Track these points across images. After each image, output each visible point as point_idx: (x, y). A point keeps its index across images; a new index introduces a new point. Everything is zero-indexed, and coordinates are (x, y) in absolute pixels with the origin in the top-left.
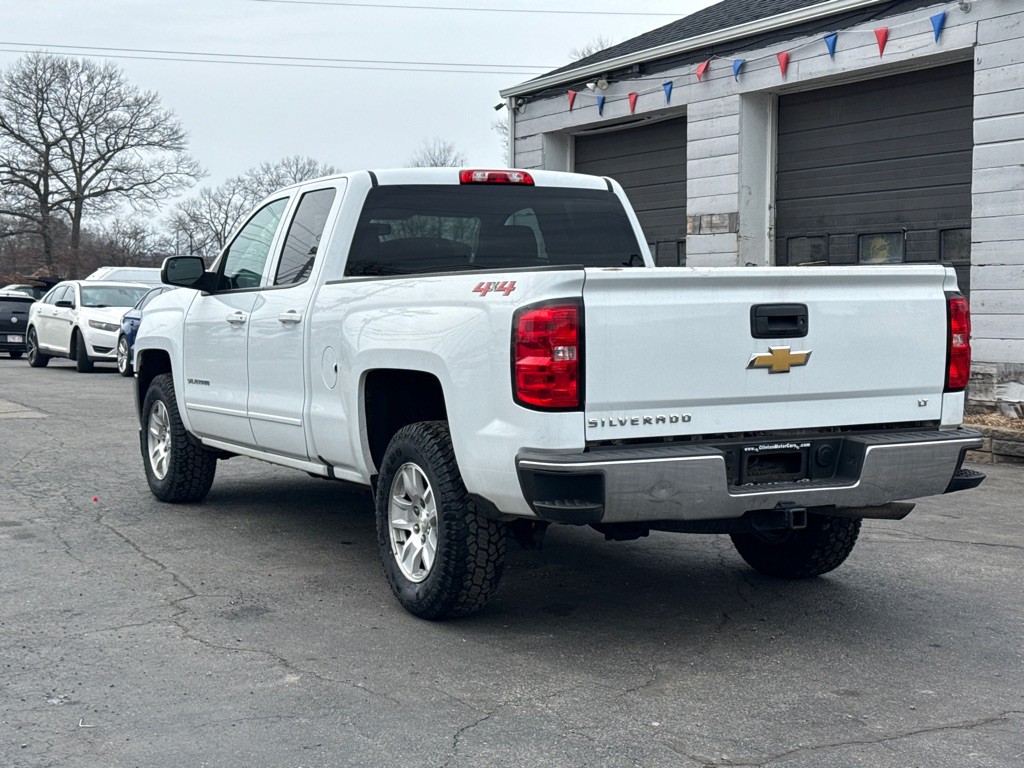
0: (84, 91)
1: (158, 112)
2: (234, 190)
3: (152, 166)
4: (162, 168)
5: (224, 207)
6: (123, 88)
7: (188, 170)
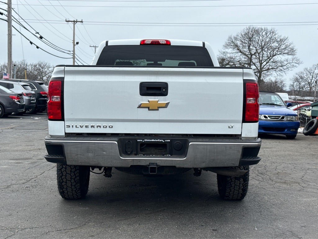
0: (264, 38)
1: (287, 43)
2: (315, 68)
3: (284, 61)
4: (287, 61)
5: (312, 74)
6: (276, 36)
7: (296, 62)
